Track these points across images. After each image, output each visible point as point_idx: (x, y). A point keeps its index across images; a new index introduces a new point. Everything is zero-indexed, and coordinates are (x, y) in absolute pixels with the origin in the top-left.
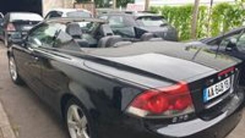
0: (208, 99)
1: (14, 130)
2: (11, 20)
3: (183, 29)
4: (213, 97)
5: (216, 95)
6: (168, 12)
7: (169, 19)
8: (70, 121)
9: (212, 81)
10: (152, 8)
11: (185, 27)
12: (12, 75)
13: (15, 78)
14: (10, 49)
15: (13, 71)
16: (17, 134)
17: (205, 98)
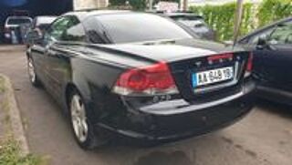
0: (199, 84)
1: (23, 124)
2: (38, 24)
3: (225, 32)
4: (205, 83)
5: (209, 82)
6: (209, 11)
7: (210, 21)
8: (73, 113)
9: (198, 64)
10: (191, 8)
11: (228, 29)
12: (31, 77)
13: (33, 80)
14: (29, 50)
15: (32, 73)
16: (26, 127)
17: (194, 83)
